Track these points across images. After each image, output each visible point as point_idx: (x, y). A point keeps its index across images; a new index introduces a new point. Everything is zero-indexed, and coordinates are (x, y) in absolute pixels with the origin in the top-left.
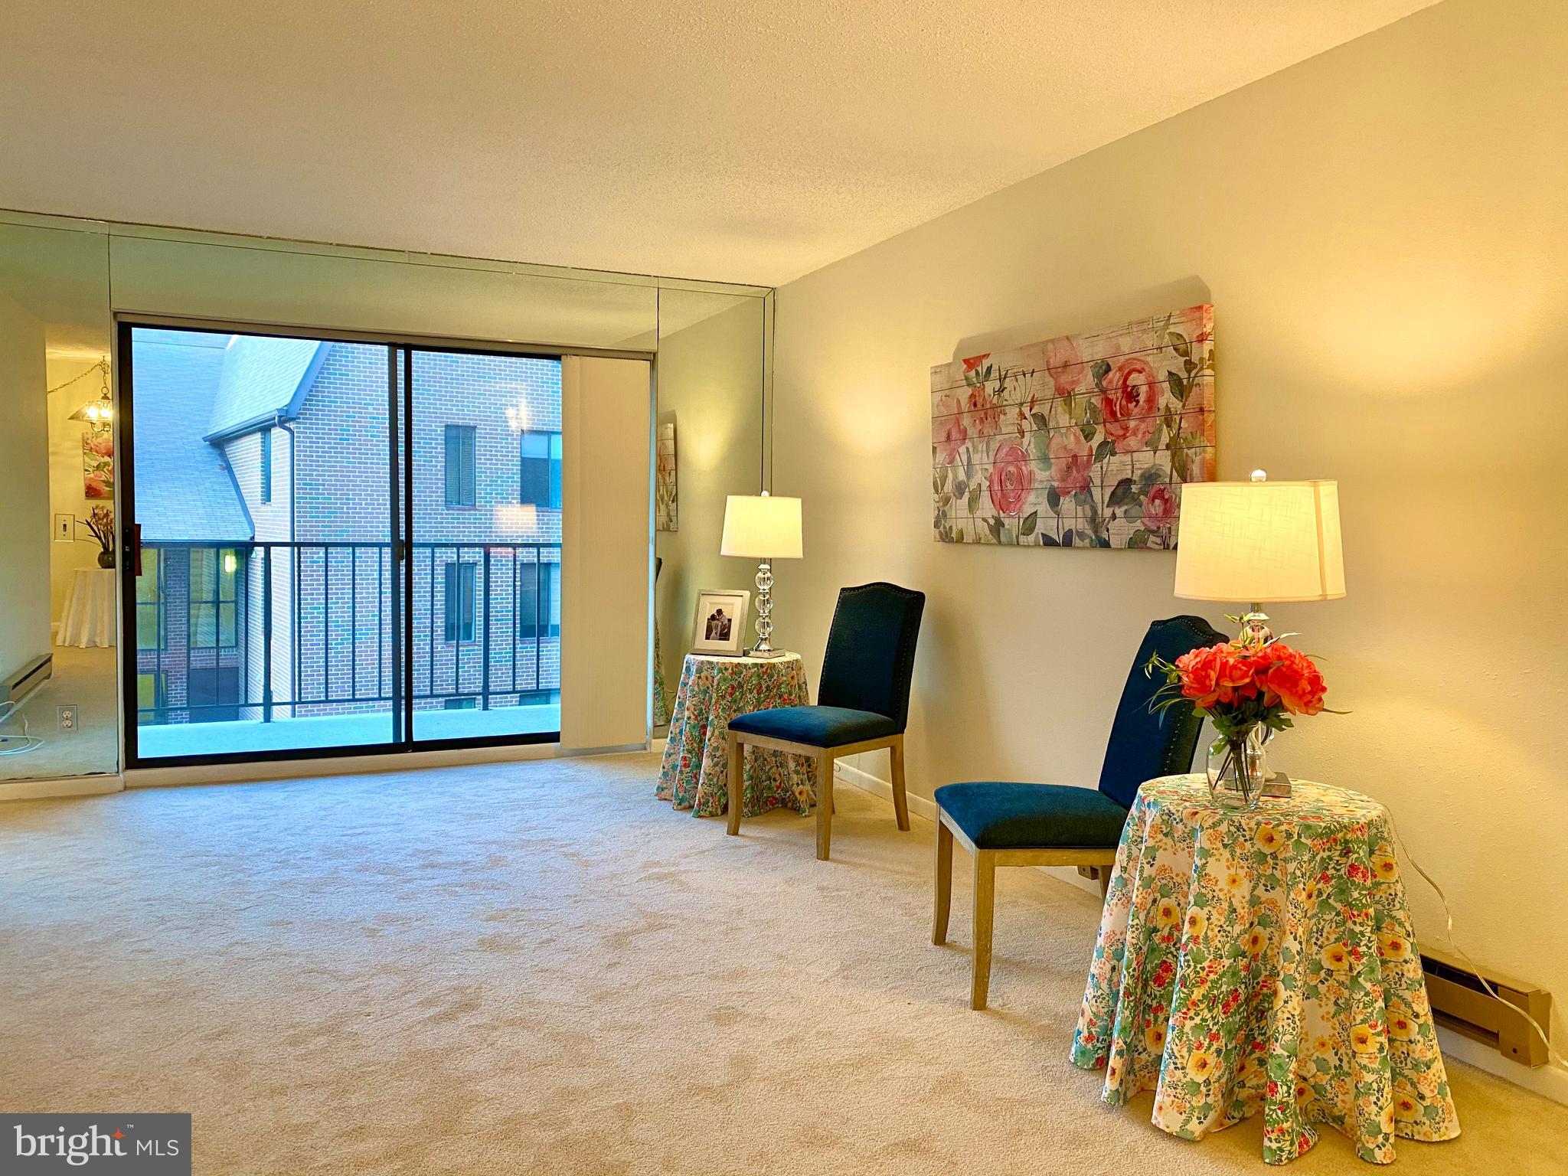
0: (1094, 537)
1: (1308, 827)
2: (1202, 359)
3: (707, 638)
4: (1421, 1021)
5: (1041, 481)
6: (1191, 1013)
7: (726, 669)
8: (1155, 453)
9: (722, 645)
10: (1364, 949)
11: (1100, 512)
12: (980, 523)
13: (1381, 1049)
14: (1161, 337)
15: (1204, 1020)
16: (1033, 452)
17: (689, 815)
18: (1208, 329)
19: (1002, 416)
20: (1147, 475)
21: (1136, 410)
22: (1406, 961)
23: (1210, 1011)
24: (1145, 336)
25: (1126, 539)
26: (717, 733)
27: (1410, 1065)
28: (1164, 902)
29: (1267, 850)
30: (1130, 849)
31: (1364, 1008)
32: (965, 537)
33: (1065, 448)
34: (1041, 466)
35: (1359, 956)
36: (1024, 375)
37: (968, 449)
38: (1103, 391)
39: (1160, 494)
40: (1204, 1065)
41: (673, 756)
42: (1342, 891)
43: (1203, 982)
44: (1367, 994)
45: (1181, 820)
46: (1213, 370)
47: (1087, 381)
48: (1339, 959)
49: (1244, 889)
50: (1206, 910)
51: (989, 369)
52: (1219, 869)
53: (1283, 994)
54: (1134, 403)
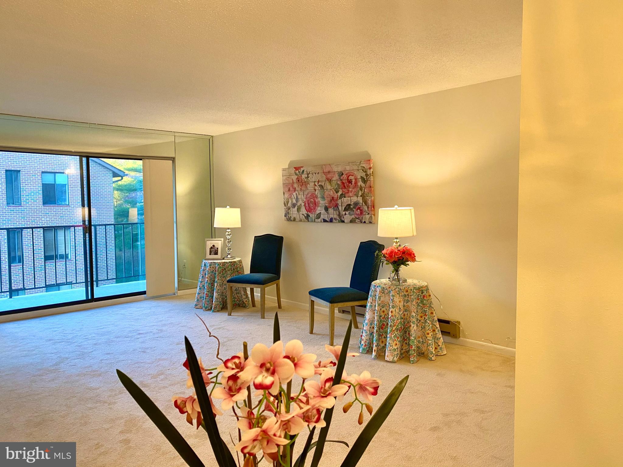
0: (339, 220)
1: (415, 288)
2: (370, 174)
3: (210, 254)
4: (438, 329)
5: (322, 204)
6: (393, 333)
7: (220, 264)
8: (357, 197)
9: (215, 256)
10: (427, 314)
11: (341, 213)
12: (301, 216)
13: (432, 335)
14: (359, 167)
15: (396, 334)
16: (319, 196)
17: (211, 312)
18: (371, 166)
19: (308, 185)
20: (355, 203)
21: (352, 186)
22: (434, 316)
23: (397, 332)
24: (353, 166)
25: (349, 220)
26: (218, 285)
27: (436, 339)
28: (383, 309)
29: (406, 294)
30: (373, 298)
31: (428, 327)
32: (296, 219)
33: (330, 195)
34: (322, 200)
35: (426, 315)
36: (315, 174)
37: (296, 194)
38: (341, 180)
39: (359, 208)
40: (396, 344)
41: (200, 294)
42: (422, 302)
43: (395, 325)
44: (428, 324)
45: (387, 289)
46: (373, 176)
47: (336, 177)
48: (422, 317)
49: (402, 303)
50: (394, 309)
51: (303, 171)
52: (397, 299)
53: (412, 325)
54: (351, 184)
